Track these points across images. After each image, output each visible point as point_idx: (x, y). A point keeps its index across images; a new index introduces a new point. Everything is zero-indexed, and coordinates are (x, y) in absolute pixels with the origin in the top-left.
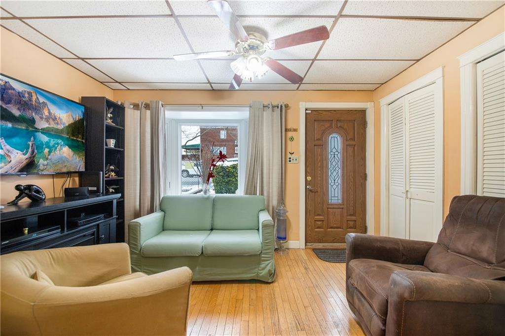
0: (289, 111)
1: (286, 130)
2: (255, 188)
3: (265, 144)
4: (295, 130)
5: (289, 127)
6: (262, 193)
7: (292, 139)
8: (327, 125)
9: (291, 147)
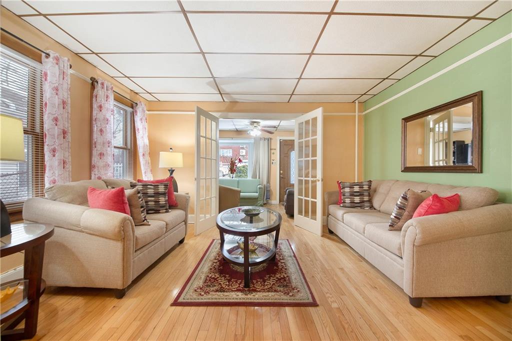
0: (272, 141)
1: (271, 149)
2: (256, 176)
3: (261, 155)
4: (275, 149)
5: (272, 148)
6: (259, 178)
7: (273, 153)
8: (290, 147)
9: (273, 157)
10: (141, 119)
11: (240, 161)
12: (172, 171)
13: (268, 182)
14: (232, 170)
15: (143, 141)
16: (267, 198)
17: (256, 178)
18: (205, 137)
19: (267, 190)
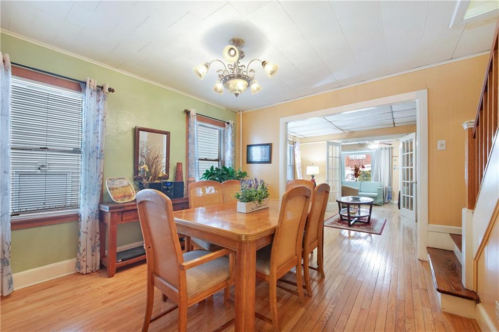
0: (394, 150)
1: (393, 157)
3: (382, 162)
4: (397, 156)
5: (394, 155)
6: (381, 181)
7: (395, 160)
9: (394, 163)
10: (298, 150)
11: (363, 167)
12: (313, 176)
13: (390, 184)
14: (356, 175)
15: (298, 161)
16: (388, 198)
17: (378, 181)
18: (332, 157)
19: (388, 192)
